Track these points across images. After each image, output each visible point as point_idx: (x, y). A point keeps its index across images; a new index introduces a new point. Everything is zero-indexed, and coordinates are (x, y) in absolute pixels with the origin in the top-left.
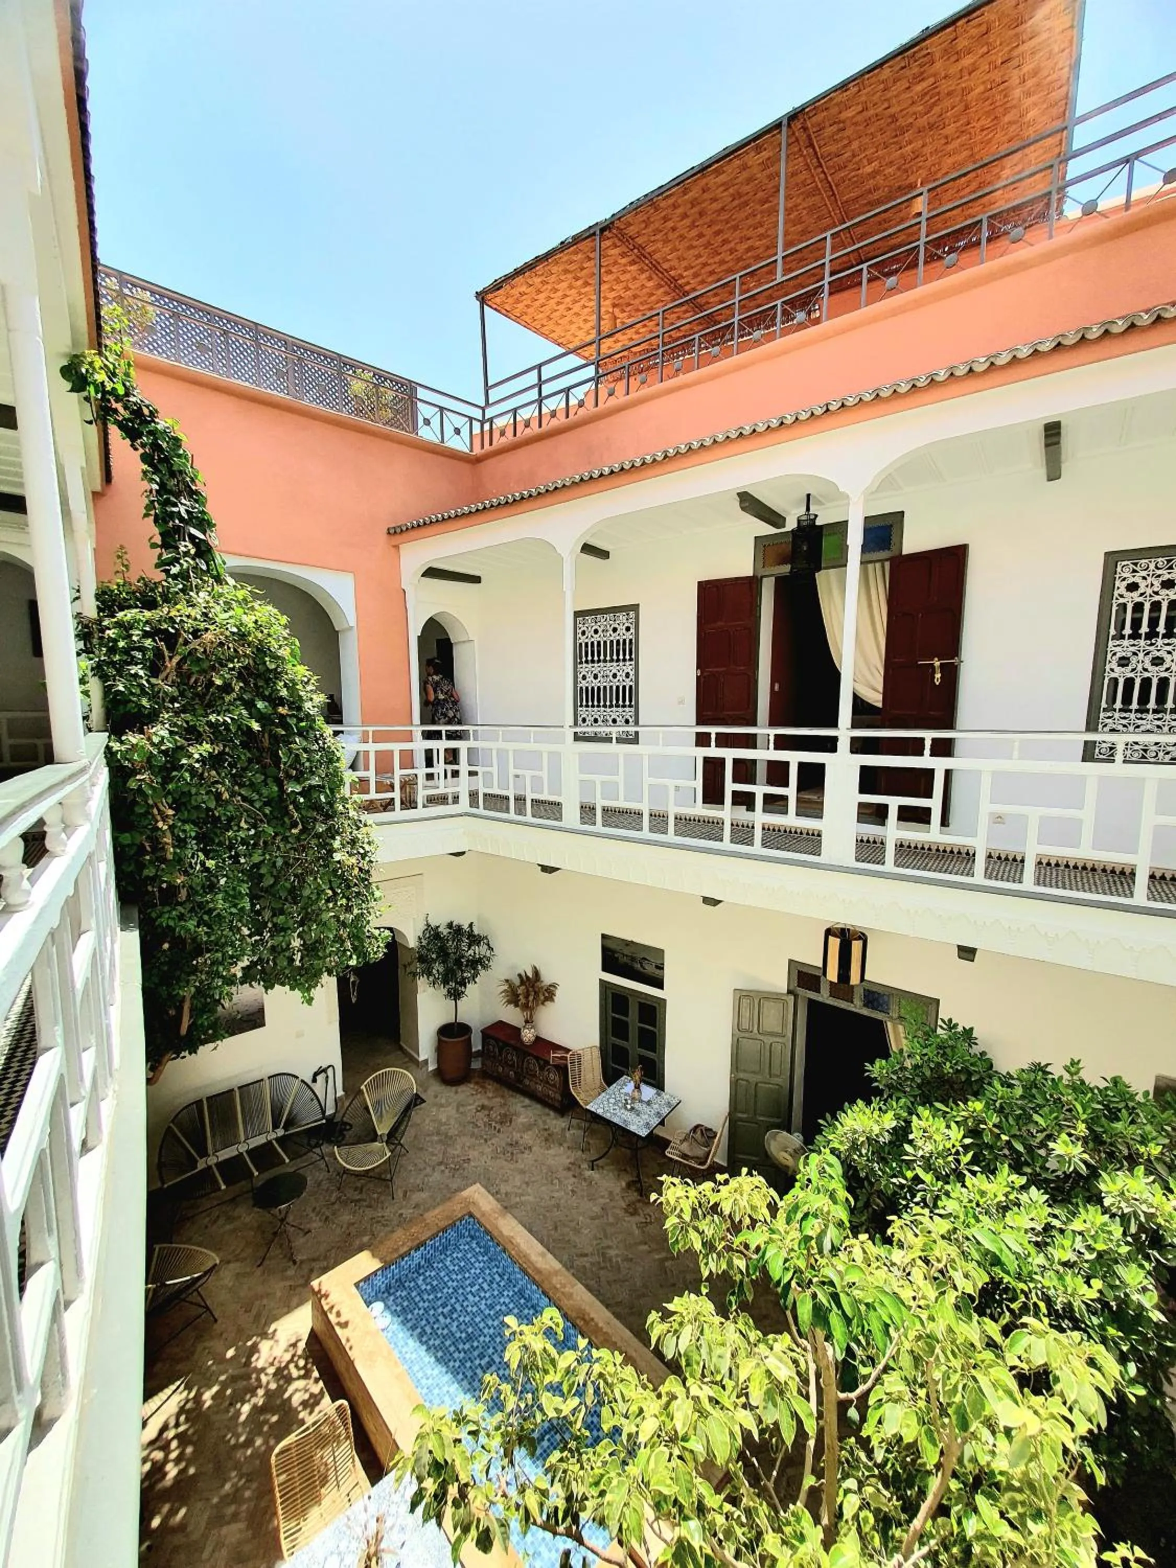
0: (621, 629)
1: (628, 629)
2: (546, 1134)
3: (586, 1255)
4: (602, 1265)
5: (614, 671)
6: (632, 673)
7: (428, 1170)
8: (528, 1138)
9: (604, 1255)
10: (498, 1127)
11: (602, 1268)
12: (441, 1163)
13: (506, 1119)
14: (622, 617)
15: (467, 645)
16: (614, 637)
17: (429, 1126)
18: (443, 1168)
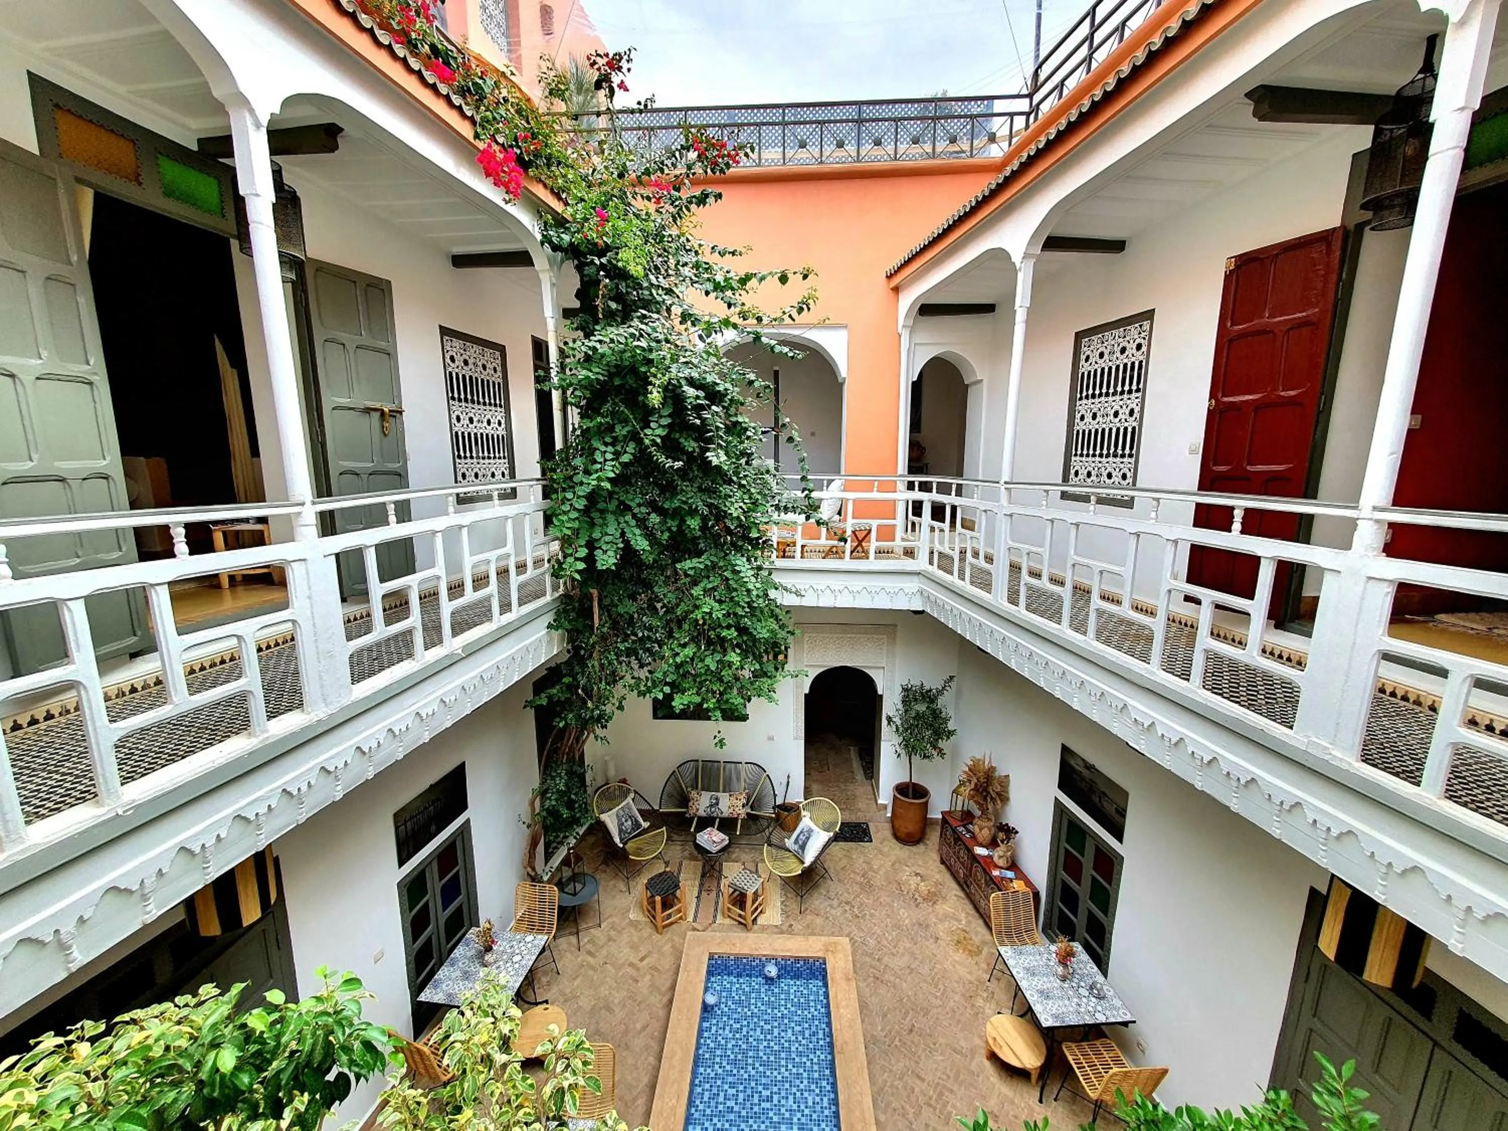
0: (1131, 348)
1: (1139, 347)
2: (963, 934)
3: (923, 1080)
4: (933, 1102)
5: (1116, 407)
6: (1137, 409)
7: (835, 903)
8: (941, 929)
9: (941, 1094)
10: (920, 900)
11: (930, 1105)
12: (847, 903)
13: (932, 898)
14: (1133, 330)
15: (978, 386)
16: (1123, 360)
17: (859, 863)
18: (847, 908)
